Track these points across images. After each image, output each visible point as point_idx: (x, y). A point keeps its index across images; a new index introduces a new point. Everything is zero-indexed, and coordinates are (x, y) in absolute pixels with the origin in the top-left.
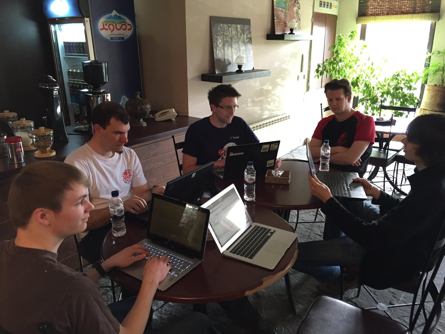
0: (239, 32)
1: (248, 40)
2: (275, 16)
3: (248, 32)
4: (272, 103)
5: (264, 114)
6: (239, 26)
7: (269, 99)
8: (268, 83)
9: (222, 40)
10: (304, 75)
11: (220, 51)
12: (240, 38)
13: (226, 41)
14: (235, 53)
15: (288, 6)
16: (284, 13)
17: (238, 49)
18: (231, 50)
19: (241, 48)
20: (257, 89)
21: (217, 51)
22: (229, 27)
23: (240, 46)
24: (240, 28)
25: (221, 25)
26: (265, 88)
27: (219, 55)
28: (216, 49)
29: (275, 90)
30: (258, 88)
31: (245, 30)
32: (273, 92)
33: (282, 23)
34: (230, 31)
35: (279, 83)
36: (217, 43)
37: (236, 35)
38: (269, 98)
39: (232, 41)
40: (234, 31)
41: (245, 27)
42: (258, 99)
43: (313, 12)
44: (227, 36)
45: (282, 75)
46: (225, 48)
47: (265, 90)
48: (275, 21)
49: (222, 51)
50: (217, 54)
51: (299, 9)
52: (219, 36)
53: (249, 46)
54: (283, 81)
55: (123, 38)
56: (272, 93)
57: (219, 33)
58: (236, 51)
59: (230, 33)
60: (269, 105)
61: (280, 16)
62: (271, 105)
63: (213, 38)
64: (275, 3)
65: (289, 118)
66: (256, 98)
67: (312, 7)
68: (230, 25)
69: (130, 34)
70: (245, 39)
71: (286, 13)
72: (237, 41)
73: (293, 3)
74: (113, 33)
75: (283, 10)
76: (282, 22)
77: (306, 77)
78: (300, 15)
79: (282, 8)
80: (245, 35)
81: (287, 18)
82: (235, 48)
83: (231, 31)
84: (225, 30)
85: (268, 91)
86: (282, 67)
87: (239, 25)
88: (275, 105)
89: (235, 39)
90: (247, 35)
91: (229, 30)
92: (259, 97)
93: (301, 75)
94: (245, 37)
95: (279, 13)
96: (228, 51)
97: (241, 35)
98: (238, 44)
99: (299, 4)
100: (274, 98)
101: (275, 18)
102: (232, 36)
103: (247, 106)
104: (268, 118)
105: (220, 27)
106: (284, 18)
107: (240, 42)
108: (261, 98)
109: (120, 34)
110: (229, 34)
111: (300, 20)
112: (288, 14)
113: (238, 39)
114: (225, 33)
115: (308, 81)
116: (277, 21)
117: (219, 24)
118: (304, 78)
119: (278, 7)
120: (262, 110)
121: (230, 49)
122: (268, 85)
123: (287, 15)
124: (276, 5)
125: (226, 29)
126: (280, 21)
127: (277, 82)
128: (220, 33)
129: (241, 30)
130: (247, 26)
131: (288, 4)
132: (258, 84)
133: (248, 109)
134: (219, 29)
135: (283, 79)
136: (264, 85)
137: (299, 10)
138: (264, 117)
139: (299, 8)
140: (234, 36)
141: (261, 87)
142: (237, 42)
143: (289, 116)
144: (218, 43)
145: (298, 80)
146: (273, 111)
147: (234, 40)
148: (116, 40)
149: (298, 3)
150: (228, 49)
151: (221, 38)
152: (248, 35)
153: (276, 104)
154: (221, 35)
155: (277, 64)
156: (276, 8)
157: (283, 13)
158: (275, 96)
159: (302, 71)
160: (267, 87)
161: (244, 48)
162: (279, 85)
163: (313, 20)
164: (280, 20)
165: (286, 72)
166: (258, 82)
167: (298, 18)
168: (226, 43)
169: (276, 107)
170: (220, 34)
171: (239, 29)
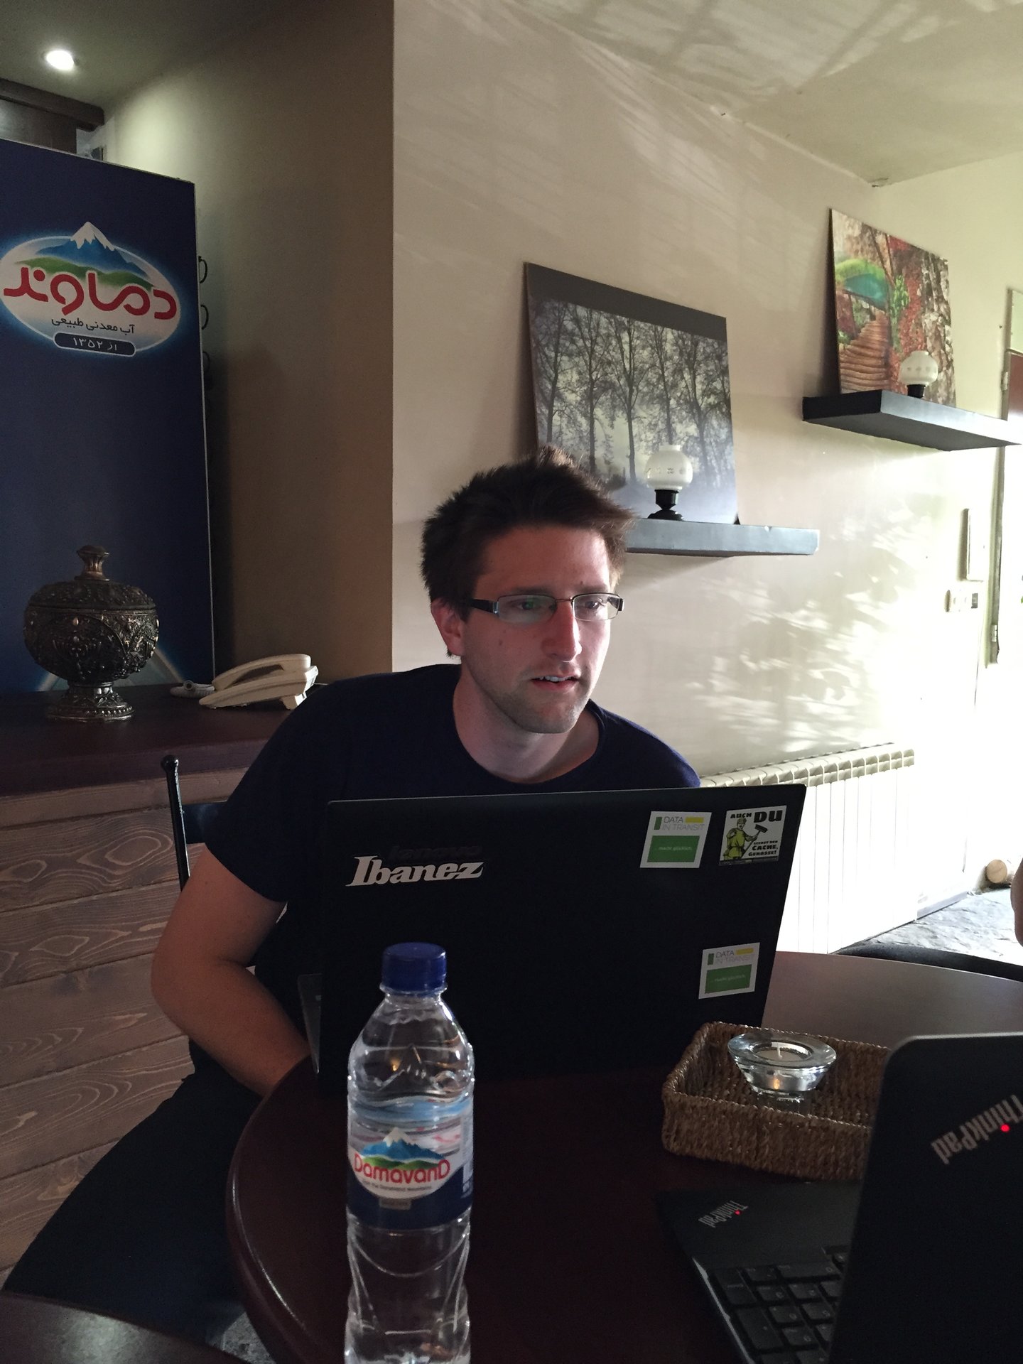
0: (671, 358)
1: (712, 400)
2: (840, 325)
3: (712, 367)
4: (830, 692)
5: (792, 734)
6: (670, 335)
7: (817, 674)
8: (811, 604)
9: (580, 373)
10: (975, 596)
11: (572, 421)
12: (675, 386)
13: (605, 382)
14: (647, 441)
15: (899, 299)
16: (882, 326)
17: (661, 426)
18: (626, 427)
19: (678, 428)
20: (755, 619)
21: (556, 418)
22: (620, 327)
23: (674, 418)
24: (676, 344)
25: (582, 312)
26: (796, 619)
27: (565, 437)
28: (550, 407)
29: (840, 636)
30: (763, 618)
31: (700, 357)
32: (833, 645)
33: (873, 362)
34: (626, 347)
35: (863, 609)
36: (554, 382)
37: (653, 366)
38: (815, 666)
39: (631, 391)
40: (644, 348)
41: (701, 345)
42: (764, 665)
43: (1007, 349)
44: (609, 363)
45: (875, 580)
46: (598, 412)
47: (797, 630)
48: (841, 346)
49: (583, 422)
50: (555, 429)
51: (949, 323)
52: (570, 355)
53: (720, 425)
54: (881, 604)
55: (127, 348)
56: (829, 646)
57: (567, 344)
58: (651, 436)
59: (627, 353)
60: (818, 697)
61: (863, 330)
62: (825, 701)
63: (538, 360)
64: (838, 278)
65: (910, 763)
66: (754, 659)
67: (1000, 333)
68: (625, 320)
69: (166, 338)
70: (699, 392)
71: (890, 327)
72: (657, 392)
73: (919, 293)
74: (72, 317)
75: (877, 312)
76: (874, 357)
77: (984, 602)
78: (950, 345)
79: (870, 302)
80: (699, 379)
81: (895, 345)
82: (646, 422)
83: (632, 349)
84: (598, 334)
85: (810, 640)
86: (876, 545)
87: (669, 330)
88: (842, 702)
89: (648, 383)
90: (709, 379)
91: (619, 340)
92: (771, 654)
93: (962, 592)
94: (699, 387)
95: (860, 318)
96: (612, 426)
97: (678, 371)
98: (662, 408)
99: (947, 303)
100: (839, 668)
101: (841, 334)
102: (635, 369)
103: (709, 690)
104: (810, 754)
105: (577, 320)
106: (881, 343)
107: (672, 402)
108: (778, 663)
109: (109, 328)
110: (618, 356)
111: (950, 364)
112: (898, 330)
113: (661, 387)
114: (597, 348)
115: (993, 621)
116: (849, 347)
117: (571, 306)
118: (975, 606)
119: (857, 296)
120: (784, 715)
121: (621, 420)
122: (808, 609)
123: (895, 334)
124: (848, 285)
125: (603, 331)
126: (863, 351)
127: (851, 602)
128: (573, 342)
129: (681, 354)
130: (710, 341)
131: (896, 294)
132: (761, 600)
133: (714, 702)
134: (569, 325)
135: (879, 594)
136: (792, 610)
137: (947, 327)
138: (793, 748)
139: (945, 318)
140: (643, 372)
141: (779, 616)
142: (660, 397)
143: (909, 753)
144: (560, 385)
145: (948, 610)
146: (836, 725)
147: (643, 387)
148: (85, 346)
149: (940, 299)
150: (613, 419)
151: (577, 365)
152: (713, 381)
153: (850, 698)
154: (580, 353)
155: (850, 530)
156: (846, 296)
157: (875, 323)
158: (845, 663)
159: (963, 574)
160: (806, 619)
161: (693, 429)
162: (863, 617)
163: (1006, 381)
164: (863, 347)
165: (895, 571)
166: (764, 593)
167: (944, 358)
168: (605, 390)
169: (850, 710)
170: (575, 347)
171: (668, 348)
